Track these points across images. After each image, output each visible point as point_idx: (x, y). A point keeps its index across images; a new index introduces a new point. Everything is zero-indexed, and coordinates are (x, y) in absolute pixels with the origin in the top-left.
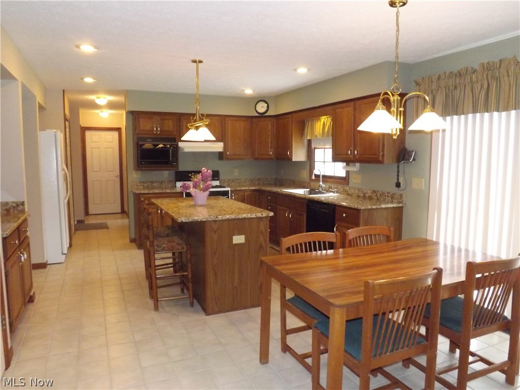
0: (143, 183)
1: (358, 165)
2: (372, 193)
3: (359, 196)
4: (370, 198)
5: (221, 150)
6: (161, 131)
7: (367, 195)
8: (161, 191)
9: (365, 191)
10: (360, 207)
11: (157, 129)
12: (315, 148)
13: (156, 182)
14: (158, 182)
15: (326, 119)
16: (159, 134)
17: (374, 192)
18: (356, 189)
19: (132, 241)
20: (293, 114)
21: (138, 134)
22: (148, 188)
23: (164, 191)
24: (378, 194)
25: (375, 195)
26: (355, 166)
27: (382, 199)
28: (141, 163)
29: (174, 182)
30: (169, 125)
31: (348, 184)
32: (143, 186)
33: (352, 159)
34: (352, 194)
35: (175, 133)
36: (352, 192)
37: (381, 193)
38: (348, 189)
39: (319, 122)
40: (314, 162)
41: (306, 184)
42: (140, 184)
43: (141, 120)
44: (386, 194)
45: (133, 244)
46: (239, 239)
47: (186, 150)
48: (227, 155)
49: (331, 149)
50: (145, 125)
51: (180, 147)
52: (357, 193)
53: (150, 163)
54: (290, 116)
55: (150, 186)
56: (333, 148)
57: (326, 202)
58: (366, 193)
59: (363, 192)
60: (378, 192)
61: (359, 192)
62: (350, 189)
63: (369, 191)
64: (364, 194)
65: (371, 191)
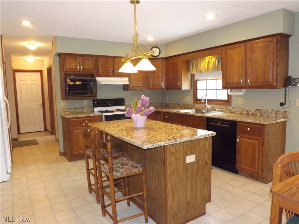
0: (69, 109)
2: (256, 111)
3: (242, 114)
4: (254, 115)
5: (128, 83)
6: (83, 69)
7: (250, 113)
8: (86, 116)
9: (248, 110)
10: (266, 123)
11: (80, 67)
12: (197, 80)
13: (78, 108)
14: (81, 108)
15: (211, 59)
16: (82, 72)
17: (258, 110)
18: (239, 109)
19: (61, 154)
20: (182, 56)
21: (65, 71)
22: (73, 113)
23: (89, 115)
24: (262, 112)
25: (259, 112)
26: (242, 91)
27: (265, 115)
28: (69, 94)
29: (92, 108)
30: (89, 65)
31: (230, 105)
32: (69, 112)
33: (244, 86)
34: (236, 112)
35: (94, 71)
36: (236, 111)
37: (264, 111)
38: (231, 108)
39: (204, 60)
40: (197, 90)
41: (190, 106)
42: (67, 110)
43: (67, 60)
44: (270, 111)
45: (63, 157)
46: (191, 159)
47: (103, 83)
48: (131, 87)
49: (222, 80)
50: (71, 65)
51: (98, 81)
52: (240, 111)
53: (76, 94)
54: (179, 57)
55: (74, 112)
56: (222, 79)
57: (228, 119)
58: (249, 111)
59: (246, 110)
60: (261, 110)
61: (243, 110)
62: (233, 109)
63: (253, 110)
64: (247, 112)
65: (255, 110)
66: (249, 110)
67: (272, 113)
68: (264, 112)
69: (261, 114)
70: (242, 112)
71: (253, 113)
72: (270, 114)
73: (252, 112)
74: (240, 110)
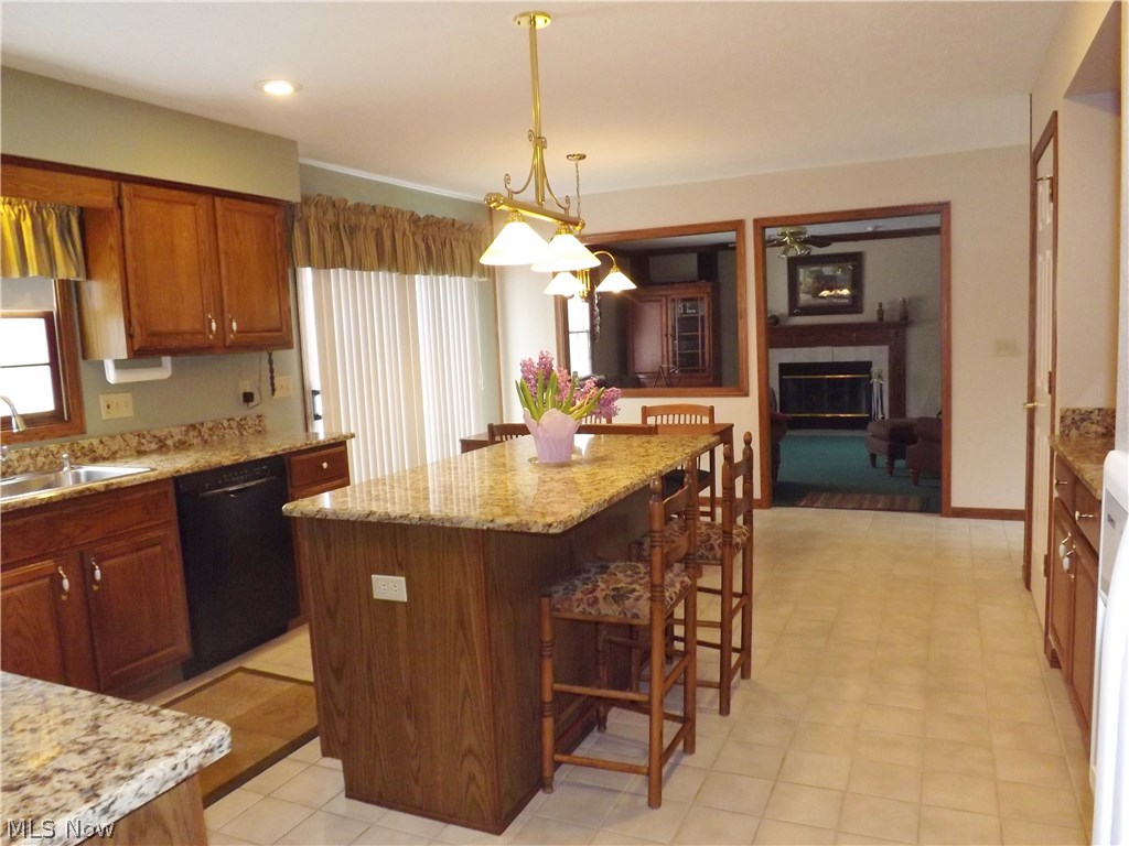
1: (167, 360)
9: (161, 433)
17: (193, 427)
18: (128, 437)
24: (205, 429)
25: (196, 433)
26: (159, 365)
27: (215, 437)
31: (81, 430)
34: (116, 452)
36: (114, 448)
37: (210, 425)
44: (226, 424)
57: (267, 455)
58: (165, 439)
59: (155, 437)
60: (202, 424)
61: (143, 441)
62: (101, 442)
63: (177, 430)
64: (160, 441)
65: (184, 428)
66: (165, 432)
67: (231, 428)
68: (210, 429)
69: (202, 438)
70: (143, 448)
71: (180, 440)
72: (227, 431)
73: (176, 439)
74: (134, 441)
